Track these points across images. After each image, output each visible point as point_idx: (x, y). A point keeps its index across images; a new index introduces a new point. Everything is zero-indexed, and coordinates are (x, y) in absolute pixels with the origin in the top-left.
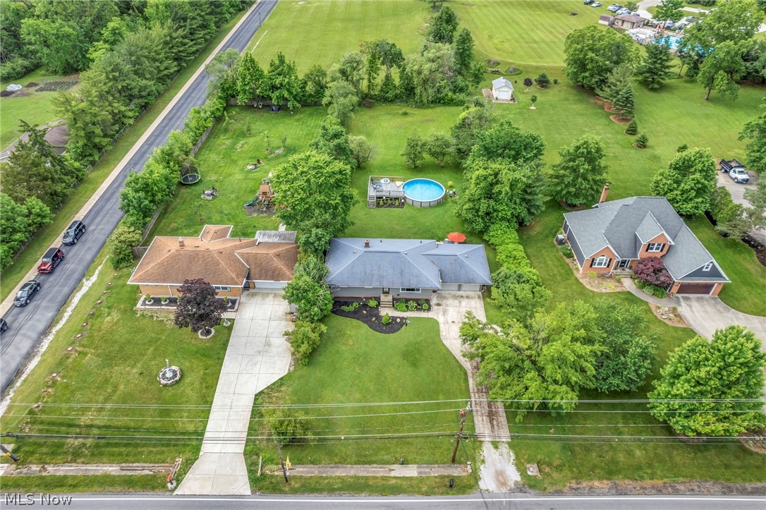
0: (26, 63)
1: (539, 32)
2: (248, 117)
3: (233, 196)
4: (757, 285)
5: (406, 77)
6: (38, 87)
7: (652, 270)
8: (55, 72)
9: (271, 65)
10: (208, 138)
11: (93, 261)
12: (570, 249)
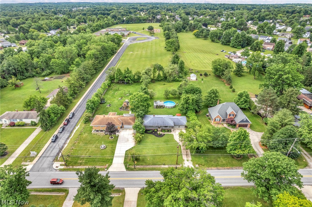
0: (50, 71)
1: (206, 60)
2: (118, 86)
3: (115, 106)
4: (261, 125)
5: (164, 74)
6: (53, 78)
7: (230, 120)
8: (58, 74)
9: (125, 71)
10: (107, 91)
11: (78, 122)
12: (209, 117)
